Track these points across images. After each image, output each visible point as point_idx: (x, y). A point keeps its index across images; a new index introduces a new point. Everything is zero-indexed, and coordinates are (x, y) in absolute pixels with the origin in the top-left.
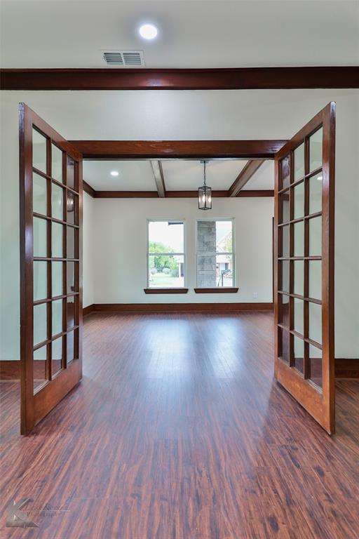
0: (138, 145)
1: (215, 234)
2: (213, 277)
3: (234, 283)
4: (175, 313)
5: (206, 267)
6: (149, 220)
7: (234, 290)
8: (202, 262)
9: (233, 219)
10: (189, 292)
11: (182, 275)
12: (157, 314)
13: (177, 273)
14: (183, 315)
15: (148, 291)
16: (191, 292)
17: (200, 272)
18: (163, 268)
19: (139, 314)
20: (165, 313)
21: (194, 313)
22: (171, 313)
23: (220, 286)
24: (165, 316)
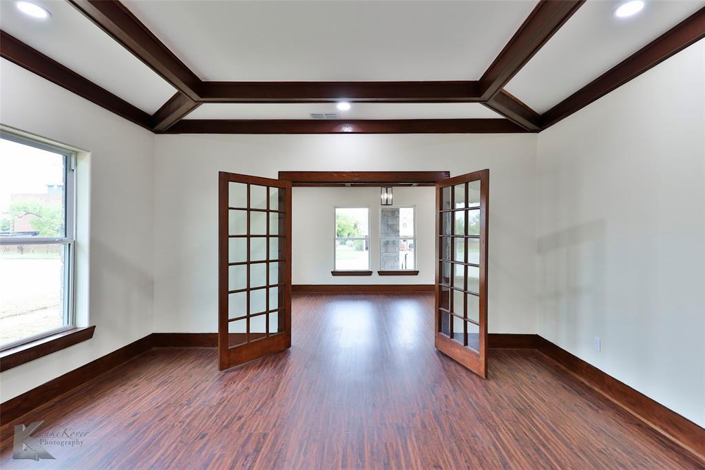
0: (335, 175)
1: (399, 217)
2: (396, 258)
3: (415, 267)
4: (360, 294)
5: (391, 248)
6: (335, 207)
7: (415, 273)
8: (387, 243)
9: (414, 206)
10: (373, 274)
11: (367, 248)
12: (344, 294)
13: (361, 247)
14: (367, 296)
15: (335, 273)
16: (375, 274)
17: (384, 254)
18: (346, 240)
19: (327, 295)
20: (351, 294)
21: (377, 294)
22: (357, 294)
23: (404, 269)
24: (350, 296)
